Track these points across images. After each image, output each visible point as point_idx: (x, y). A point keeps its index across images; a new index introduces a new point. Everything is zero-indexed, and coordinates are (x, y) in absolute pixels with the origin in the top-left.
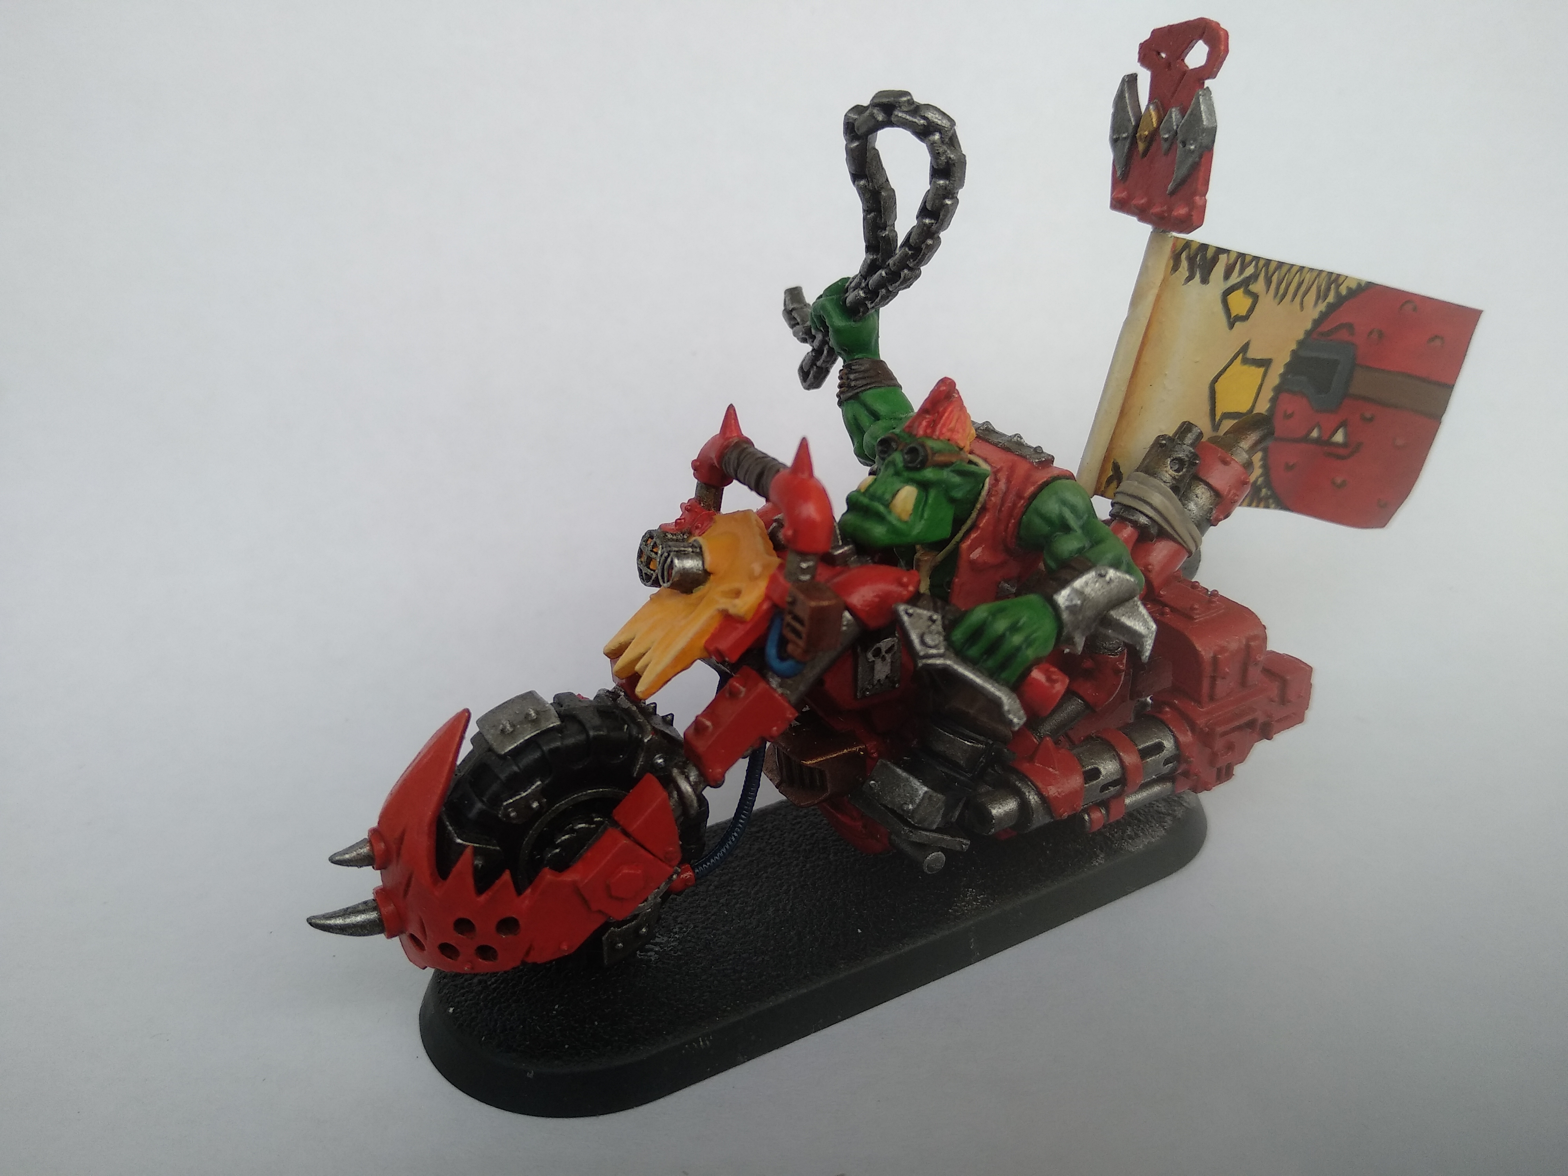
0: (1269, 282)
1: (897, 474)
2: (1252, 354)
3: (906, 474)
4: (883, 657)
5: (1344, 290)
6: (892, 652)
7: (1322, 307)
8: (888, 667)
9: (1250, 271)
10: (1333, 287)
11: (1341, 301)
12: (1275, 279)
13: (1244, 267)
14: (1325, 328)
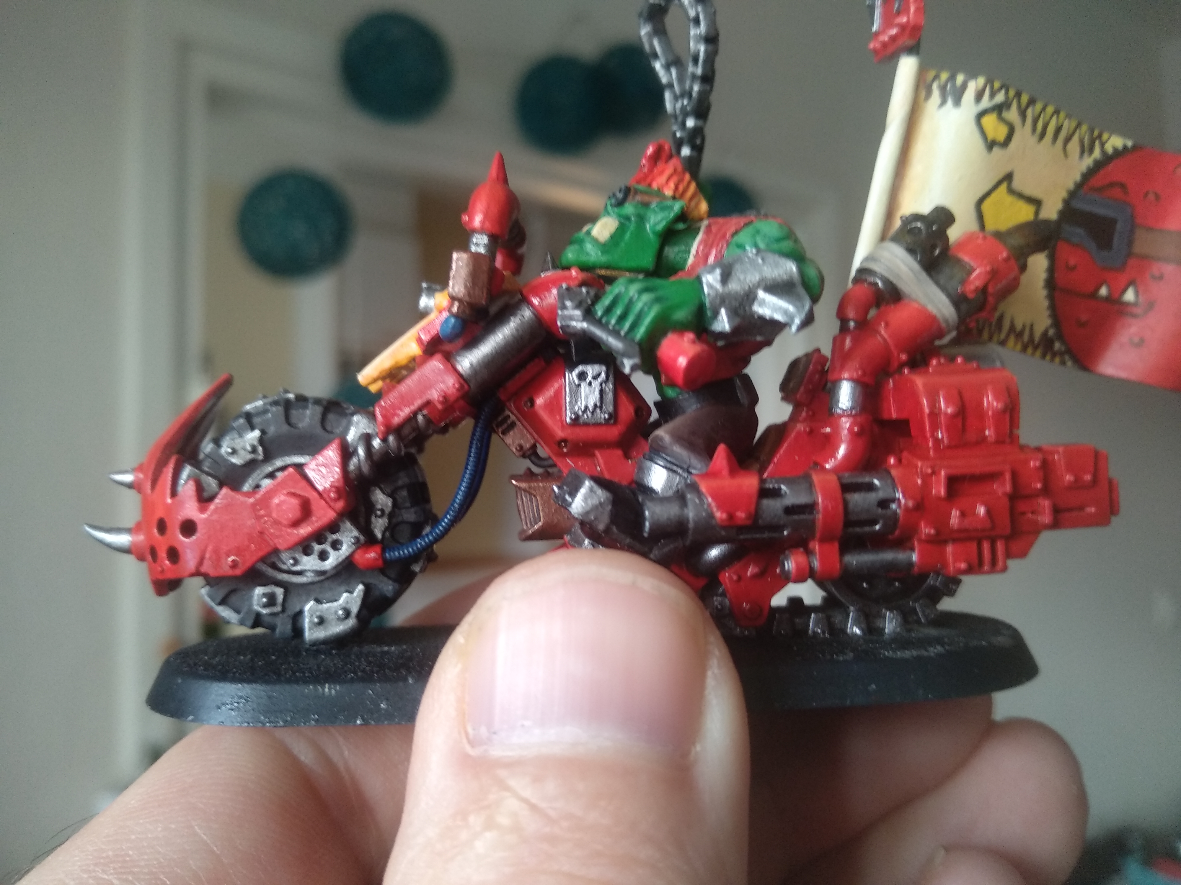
0: (1023, 114)
2: (1017, 186)
4: (590, 384)
5: (1109, 148)
6: (600, 380)
7: (1088, 161)
8: (597, 394)
9: (1000, 98)
10: (1097, 143)
11: (1106, 160)
12: (1029, 112)
13: (992, 95)
14: (1096, 181)
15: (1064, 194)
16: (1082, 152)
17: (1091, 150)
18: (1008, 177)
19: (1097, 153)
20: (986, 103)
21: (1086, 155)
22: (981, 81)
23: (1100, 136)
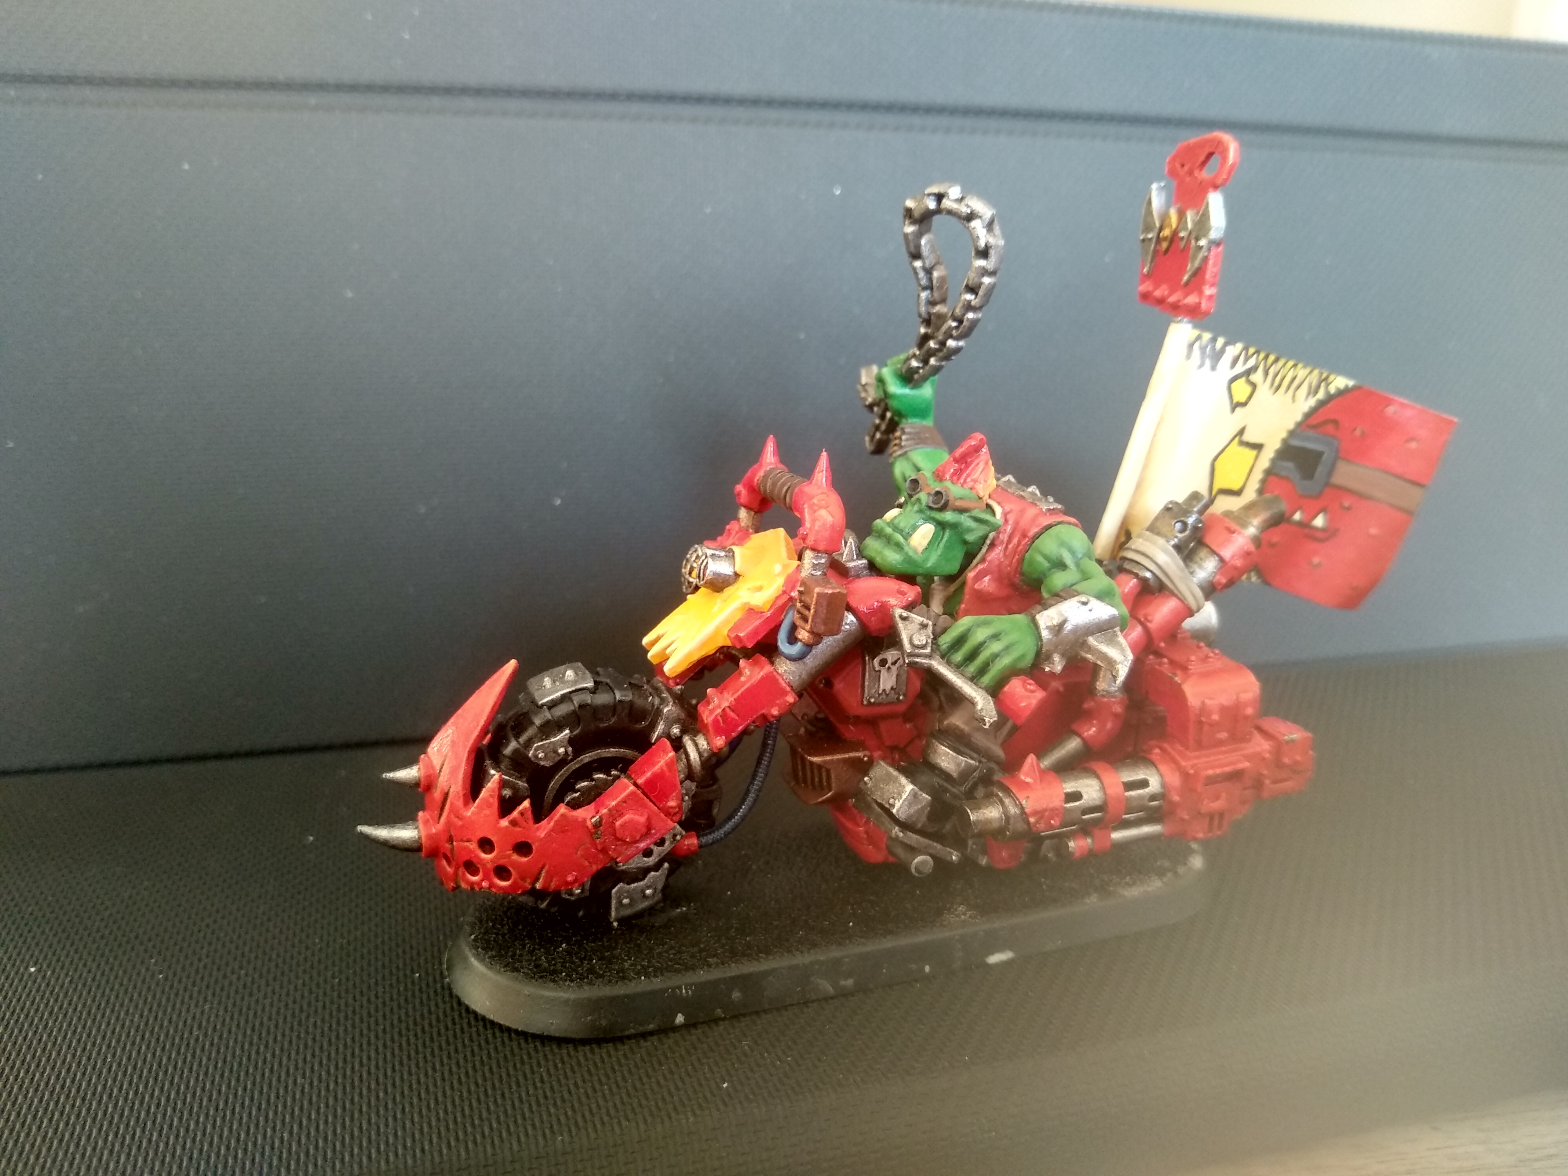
0: (1266, 373)
1: (920, 511)
2: (1248, 437)
3: (928, 512)
4: (889, 668)
5: (1332, 389)
6: (897, 665)
7: (1312, 402)
8: (894, 678)
9: (1252, 362)
10: (1323, 384)
11: (1330, 398)
12: (1272, 371)
13: (1247, 359)
14: (1313, 421)
15: (1284, 435)
16: (1309, 394)
17: (1316, 392)
18: (1241, 432)
19: (1321, 395)
20: (1240, 368)
21: (1310, 397)
22: (1239, 346)
23: (1326, 379)
